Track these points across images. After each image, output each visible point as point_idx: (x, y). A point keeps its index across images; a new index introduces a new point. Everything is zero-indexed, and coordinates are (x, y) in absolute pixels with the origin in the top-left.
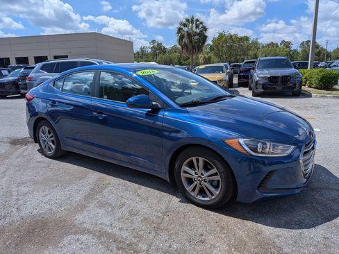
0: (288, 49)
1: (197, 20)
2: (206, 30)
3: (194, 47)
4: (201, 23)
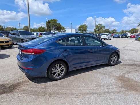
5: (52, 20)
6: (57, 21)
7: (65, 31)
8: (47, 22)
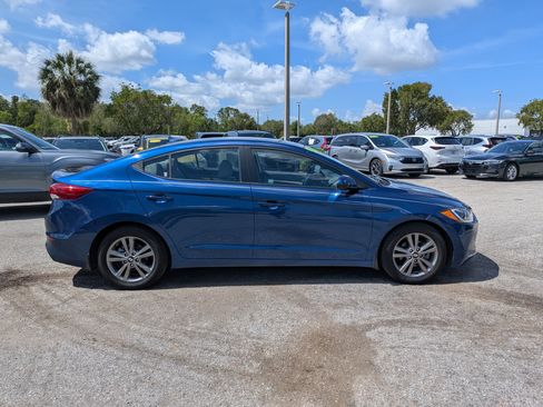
0: (203, 118)
1: (79, 61)
2: (97, 77)
3: (78, 105)
4: (89, 66)
5: (406, 88)
6: (429, 87)
7: (470, 127)
8: (387, 95)
